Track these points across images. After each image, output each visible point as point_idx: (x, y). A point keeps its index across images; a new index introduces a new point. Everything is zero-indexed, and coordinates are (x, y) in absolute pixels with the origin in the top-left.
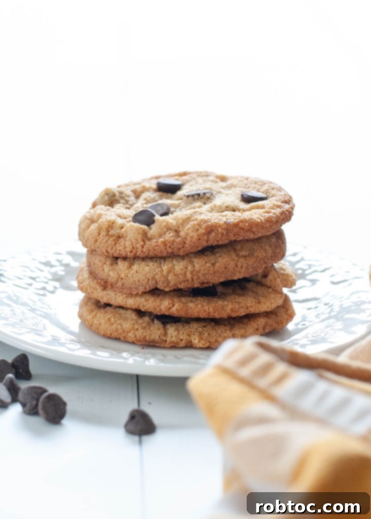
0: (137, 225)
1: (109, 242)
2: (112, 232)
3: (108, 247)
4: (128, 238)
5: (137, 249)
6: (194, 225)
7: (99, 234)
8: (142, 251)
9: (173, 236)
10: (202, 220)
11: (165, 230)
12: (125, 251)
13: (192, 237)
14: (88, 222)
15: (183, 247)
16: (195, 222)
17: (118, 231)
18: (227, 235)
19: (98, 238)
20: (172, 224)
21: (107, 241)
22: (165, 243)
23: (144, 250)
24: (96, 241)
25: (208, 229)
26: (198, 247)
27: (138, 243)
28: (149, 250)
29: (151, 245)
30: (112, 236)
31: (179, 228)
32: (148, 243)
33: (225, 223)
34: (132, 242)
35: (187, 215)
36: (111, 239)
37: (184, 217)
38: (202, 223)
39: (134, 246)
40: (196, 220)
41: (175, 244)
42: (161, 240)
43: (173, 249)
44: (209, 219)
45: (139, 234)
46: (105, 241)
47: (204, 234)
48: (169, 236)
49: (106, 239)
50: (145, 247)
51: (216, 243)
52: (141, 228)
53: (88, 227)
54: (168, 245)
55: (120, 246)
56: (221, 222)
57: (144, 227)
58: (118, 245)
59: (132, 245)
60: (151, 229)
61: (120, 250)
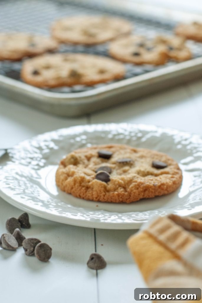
0: (100, 182)
1: (82, 190)
2: (83, 184)
3: (81, 193)
4: (94, 189)
5: (100, 196)
6: (136, 185)
7: (75, 184)
8: (104, 198)
9: (122, 191)
10: (140, 183)
11: (118, 186)
12: (93, 197)
13: (135, 193)
14: (66, 175)
15: (129, 198)
16: (136, 183)
17: (87, 184)
18: (155, 193)
19: (74, 187)
20: (121, 183)
21: (80, 190)
22: (118, 195)
23: (105, 198)
24: (72, 188)
25: (144, 189)
26: (137, 199)
27: (102, 193)
28: (108, 198)
29: (110, 195)
30: (83, 186)
31: (125, 185)
32: (107, 194)
33: (154, 185)
34: (97, 192)
35: (130, 178)
36: (84, 188)
37: (129, 179)
38: (140, 184)
39: (99, 195)
40: (136, 182)
41: (124, 196)
42: (116, 193)
43: (123, 199)
44: (144, 182)
45: (102, 187)
46: (79, 189)
47: (142, 191)
48: (121, 190)
49: (80, 188)
50: (105, 196)
51: (148, 197)
52: (102, 184)
53: (66, 179)
54: (120, 196)
55: (89, 193)
56: (151, 185)
57: (104, 183)
58: (87, 193)
59: (97, 193)
60: (108, 184)
61: (89, 196)
